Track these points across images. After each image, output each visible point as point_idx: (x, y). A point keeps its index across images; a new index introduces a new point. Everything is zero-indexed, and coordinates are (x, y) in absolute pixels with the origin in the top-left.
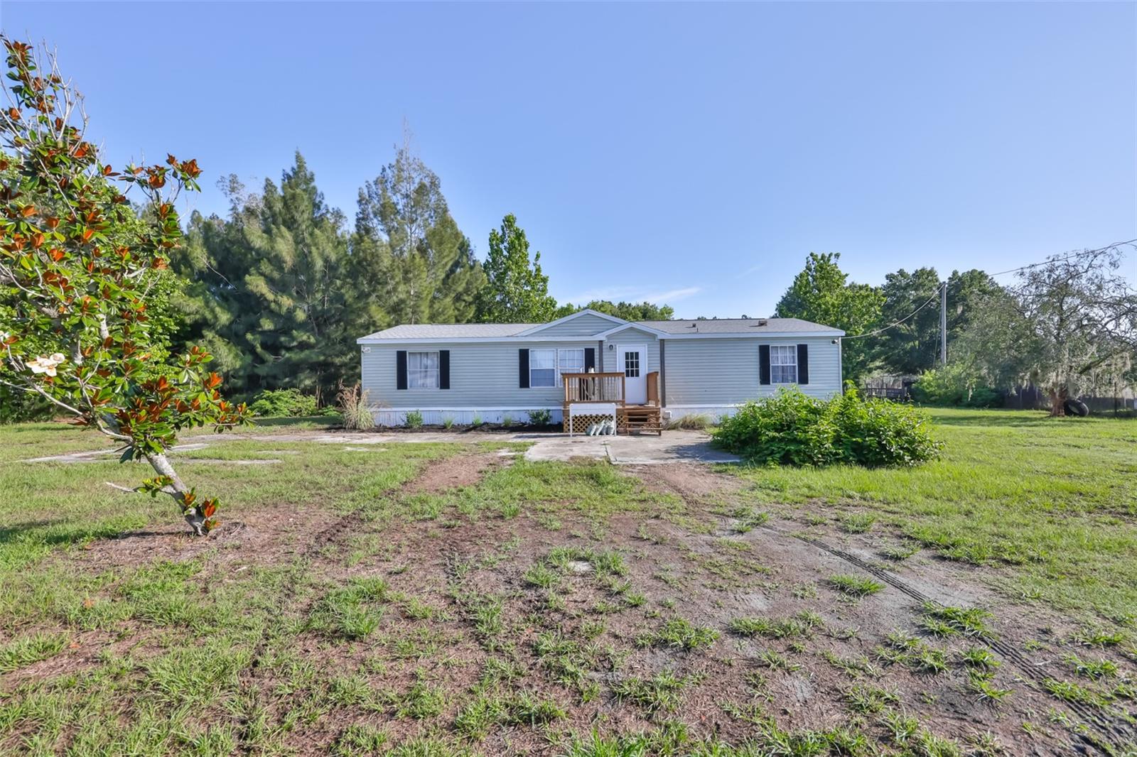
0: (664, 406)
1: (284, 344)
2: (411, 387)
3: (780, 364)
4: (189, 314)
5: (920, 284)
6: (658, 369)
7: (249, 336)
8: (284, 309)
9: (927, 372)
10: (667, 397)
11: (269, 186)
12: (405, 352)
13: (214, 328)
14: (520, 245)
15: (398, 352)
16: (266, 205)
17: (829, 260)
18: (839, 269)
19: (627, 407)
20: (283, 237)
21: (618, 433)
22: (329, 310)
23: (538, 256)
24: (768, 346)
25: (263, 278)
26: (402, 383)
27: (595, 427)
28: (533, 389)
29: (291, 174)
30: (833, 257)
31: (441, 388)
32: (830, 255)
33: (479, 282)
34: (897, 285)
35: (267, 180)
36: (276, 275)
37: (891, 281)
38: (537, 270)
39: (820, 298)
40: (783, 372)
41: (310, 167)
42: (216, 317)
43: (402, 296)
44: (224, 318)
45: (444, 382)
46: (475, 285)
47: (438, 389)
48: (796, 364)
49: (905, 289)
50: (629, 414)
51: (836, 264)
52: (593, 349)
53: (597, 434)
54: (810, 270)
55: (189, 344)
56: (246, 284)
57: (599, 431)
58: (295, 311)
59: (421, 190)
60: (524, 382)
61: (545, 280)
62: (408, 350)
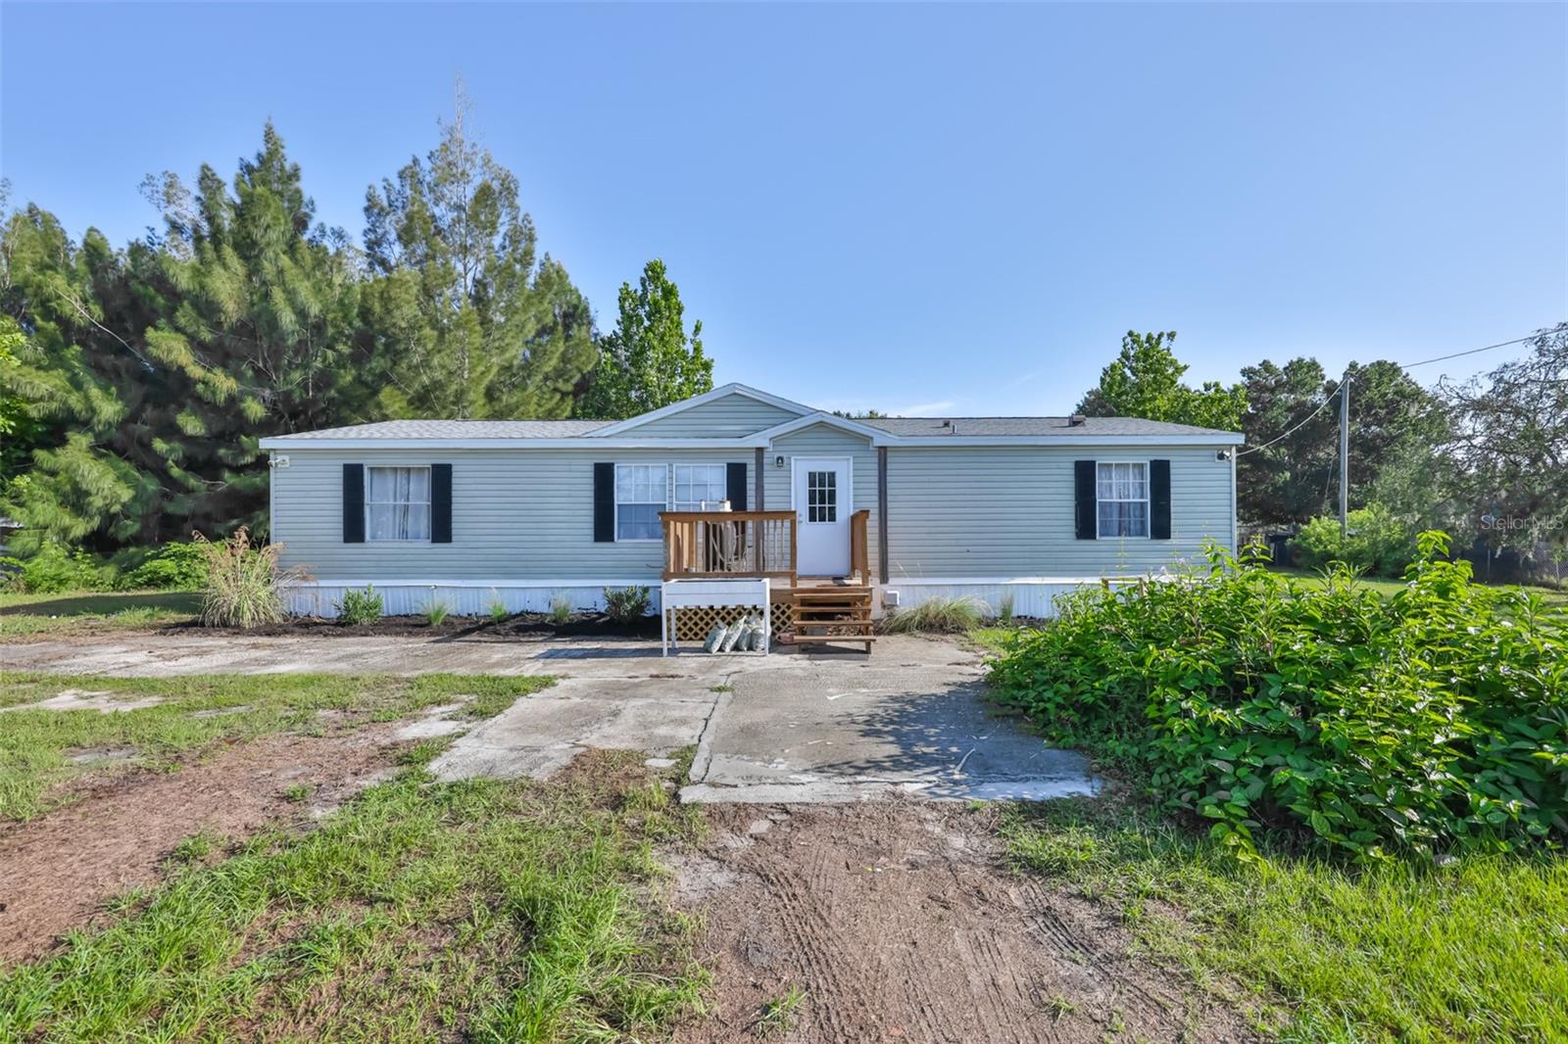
0: (884, 579)
1: (225, 461)
2: (373, 537)
3: (1115, 500)
4: (34, 401)
5: (1298, 382)
6: (873, 507)
7: (159, 445)
8: (221, 397)
9: (1314, 520)
10: (890, 562)
11: (208, 181)
12: (360, 467)
13: (91, 429)
14: (669, 308)
15: (345, 466)
16: (202, 213)
17: (1158, 343)
18: (1173, 357)
19: (802, 585)
20: (225, 267)
21: (776, 645)
22: (314, 401)
23: (697, 329)
24: (1093, 463)
25: (183, 338)
26: (353, 530)
27: (724, 633)
28: (624, 546)
29: (255, 164)
30: (1164, 339)
31: (433, 542)
32: (1160, 336)
33: (584, 358)
34: (1260, 383)
35: (205, 168)
36: (206, 336)
37: (1250, 378)
38: (695, 349)
39: (1143, 402)
40: (1120, 514)
41: (291, 156)
42: (93, 411)
43: (439, 375)
44: (109, 409)
45: (442, 529)
46: (576, 363)
47: (428, 544)
48: (1148, 500)
49: (1272, 391)
50: (804, 602)
51: (1168, 350)
52: (744, 466)
53: (728, 649)
54: (1128, 359)
55: (40, 455)
56: (147, 344)
57: (732, 643)
58: (242, 401)
59: (484, 194)
60: (603, 530)
61: (707, 366)
62: (368, 463)
